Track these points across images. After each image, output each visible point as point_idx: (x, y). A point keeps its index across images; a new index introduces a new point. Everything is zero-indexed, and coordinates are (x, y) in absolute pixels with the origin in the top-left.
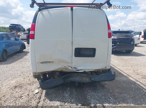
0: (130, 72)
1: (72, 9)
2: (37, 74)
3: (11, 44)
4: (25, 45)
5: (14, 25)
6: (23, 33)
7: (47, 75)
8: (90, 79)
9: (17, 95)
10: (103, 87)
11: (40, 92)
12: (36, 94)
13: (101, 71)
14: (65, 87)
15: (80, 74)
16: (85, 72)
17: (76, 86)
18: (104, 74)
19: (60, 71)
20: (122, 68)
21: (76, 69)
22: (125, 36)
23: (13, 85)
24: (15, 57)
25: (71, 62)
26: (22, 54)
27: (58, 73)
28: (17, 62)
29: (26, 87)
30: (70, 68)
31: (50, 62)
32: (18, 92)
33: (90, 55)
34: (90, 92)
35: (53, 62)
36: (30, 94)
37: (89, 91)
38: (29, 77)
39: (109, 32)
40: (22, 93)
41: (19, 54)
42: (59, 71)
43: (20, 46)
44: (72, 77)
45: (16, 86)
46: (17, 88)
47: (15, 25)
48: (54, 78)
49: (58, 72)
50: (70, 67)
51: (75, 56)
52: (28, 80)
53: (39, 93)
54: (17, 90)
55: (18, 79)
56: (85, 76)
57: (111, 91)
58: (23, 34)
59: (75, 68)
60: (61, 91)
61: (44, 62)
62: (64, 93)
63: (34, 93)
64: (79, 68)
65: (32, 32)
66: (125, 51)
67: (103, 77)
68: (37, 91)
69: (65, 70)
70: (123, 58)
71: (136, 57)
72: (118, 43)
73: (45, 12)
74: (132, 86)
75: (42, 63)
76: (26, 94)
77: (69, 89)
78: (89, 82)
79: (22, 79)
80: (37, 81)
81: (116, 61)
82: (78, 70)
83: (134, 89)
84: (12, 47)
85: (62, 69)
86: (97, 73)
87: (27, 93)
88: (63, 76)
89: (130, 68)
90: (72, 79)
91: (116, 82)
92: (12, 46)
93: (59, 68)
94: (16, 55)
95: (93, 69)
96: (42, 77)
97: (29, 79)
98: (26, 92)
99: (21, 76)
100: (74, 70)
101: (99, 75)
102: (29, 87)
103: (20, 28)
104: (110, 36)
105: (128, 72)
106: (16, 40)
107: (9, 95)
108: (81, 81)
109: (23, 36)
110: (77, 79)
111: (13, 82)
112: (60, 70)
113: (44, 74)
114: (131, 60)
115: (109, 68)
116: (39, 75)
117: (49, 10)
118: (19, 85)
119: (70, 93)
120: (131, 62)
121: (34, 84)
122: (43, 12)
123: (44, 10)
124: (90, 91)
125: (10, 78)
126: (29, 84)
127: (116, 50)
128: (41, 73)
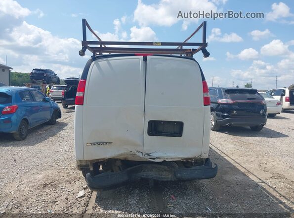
0: (252, 166)
1: (145, 59)
2: (84, 164)
3: (34, 109)
4: (60, 111)
5: (39, 72)
6: (55, 87)
7: (101, 166)
8: (175, 174)
9: (47, 198)
10: (198, 190)
11: (86, 195)
12: (80, 197)
13: (193, 162)
14: (131, 189)
15: (157, 166)
16: (164, 161)
17: (150, 187)
18: (198, 167)
19: (122, 159)
20: (239, 158)
21: (150, 156)
22: (248, 99)
23: (39, 183)
24: (41, 133)
25: (142, 144)
26: (54, 128)
27: (119, 163)
28: (45, 141)
29: (62, 186)
30: (140, 155)
31: (106, 143)
32: (48, 195)
33: (175, 133)
34: (174, 198)
35: (112, 143)
36: (70, 197)
37: (172, 196)
38: (67, 169)
39: (206, 96)
40: (57, 195)
41: (49, 127)
42: (120, 159)
43: (51, 113)
44: (144, 172)
45: (45, 185)
46: (47, 188)
47: (41, 72)
48: (112, 171)
49: (120, 161)
50: (140, 152)
51: (149, 134)
52: (66, 175)
53: (85, 197)
54: (47, 190)
55: (49, 172)
56: (165, 170)
57: (211, 197)
58: (55, 89)
59: (148, 155)
60: (123, 195)
61: (97, 143)
62: (128, 198)
63: (77, 197)
64: (155, 155)
65: (80, 94)
66: (249, 127)
67: (196, 172)
68: (81, 193)
69: (131, 158)
70: (244, 140)
71: (269, 139)
72: (235, 112)
73: (102, 63)
74: (251, 190)
75: (94, 144)
76: (63, 198)
77: (137, 191)
78: (173, 180)
79: (56, 172)
80: (83, 176)
81: (230, 146)
82: (154, 159)
83: (252, 196)
84: (37, 114)
85: (126, 156)
86: (186, 163)
87: (65, 196)
88: (128, 169)
89: (252, 160)
90: (142, 174)
91: (222, 183)
92: (37, 112)
93: (122, 155)
94: (42, 130)
95: (179, 158)
96: (92, 169)
97: (68, 173)
98: (63, 194)
99: (53, 168)
100: (147, 158)
101: (190, 168)
102: (68, 187)
103: (50, 77)
104: (207, 101)
105: (248, 166)
106: (45, 100)
107: (35, 198)
108: (159, 178)
109: (55, 92)
110: (152, 174)
111: (40, 177)
112: (122, 157)
113: (96, 163)
114: (260, 144)
115: (206, 156)
116: (87, 165)
117: (109, 59)
118: (50, 182)
119: (138, 198)
120: (258, 149)
121: (77, 182)
122: (99, 63)
123: (100, 60)
124: (174, 196)
125: (35, 171)
126: (67, 181)
127: (230, 125)
128: (91, 161)
